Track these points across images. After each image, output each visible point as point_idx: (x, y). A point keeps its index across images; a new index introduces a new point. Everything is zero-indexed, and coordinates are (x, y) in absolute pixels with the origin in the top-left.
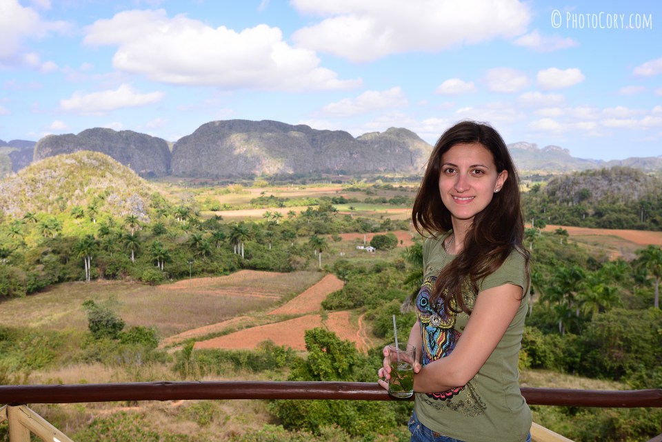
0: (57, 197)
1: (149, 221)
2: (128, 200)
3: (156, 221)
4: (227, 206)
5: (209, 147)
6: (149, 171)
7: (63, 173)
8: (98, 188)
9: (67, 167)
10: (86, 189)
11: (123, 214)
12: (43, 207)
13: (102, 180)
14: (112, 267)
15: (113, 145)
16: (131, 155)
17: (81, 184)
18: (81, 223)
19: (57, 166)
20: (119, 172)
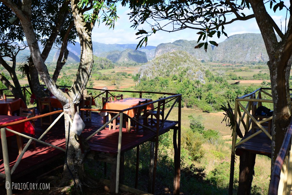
0: (166, 70)
1: (205, 83)
2: (196, 73)
3: (208, 83)
4: (241, 78)
5: (232, 48)
6: (202, 60)
7: (169, 60)
8: (183, 67)
9: (171, 57)
10: (178, 67)
11: (194, 79)
12: (161, 75)
13: (185, 63)
14: (190, 102)
15: (187, 47)
16: (194, 52)
17: (176, 65)
18: (176, 82)
19: (167, 57)
20: (192, 60)
